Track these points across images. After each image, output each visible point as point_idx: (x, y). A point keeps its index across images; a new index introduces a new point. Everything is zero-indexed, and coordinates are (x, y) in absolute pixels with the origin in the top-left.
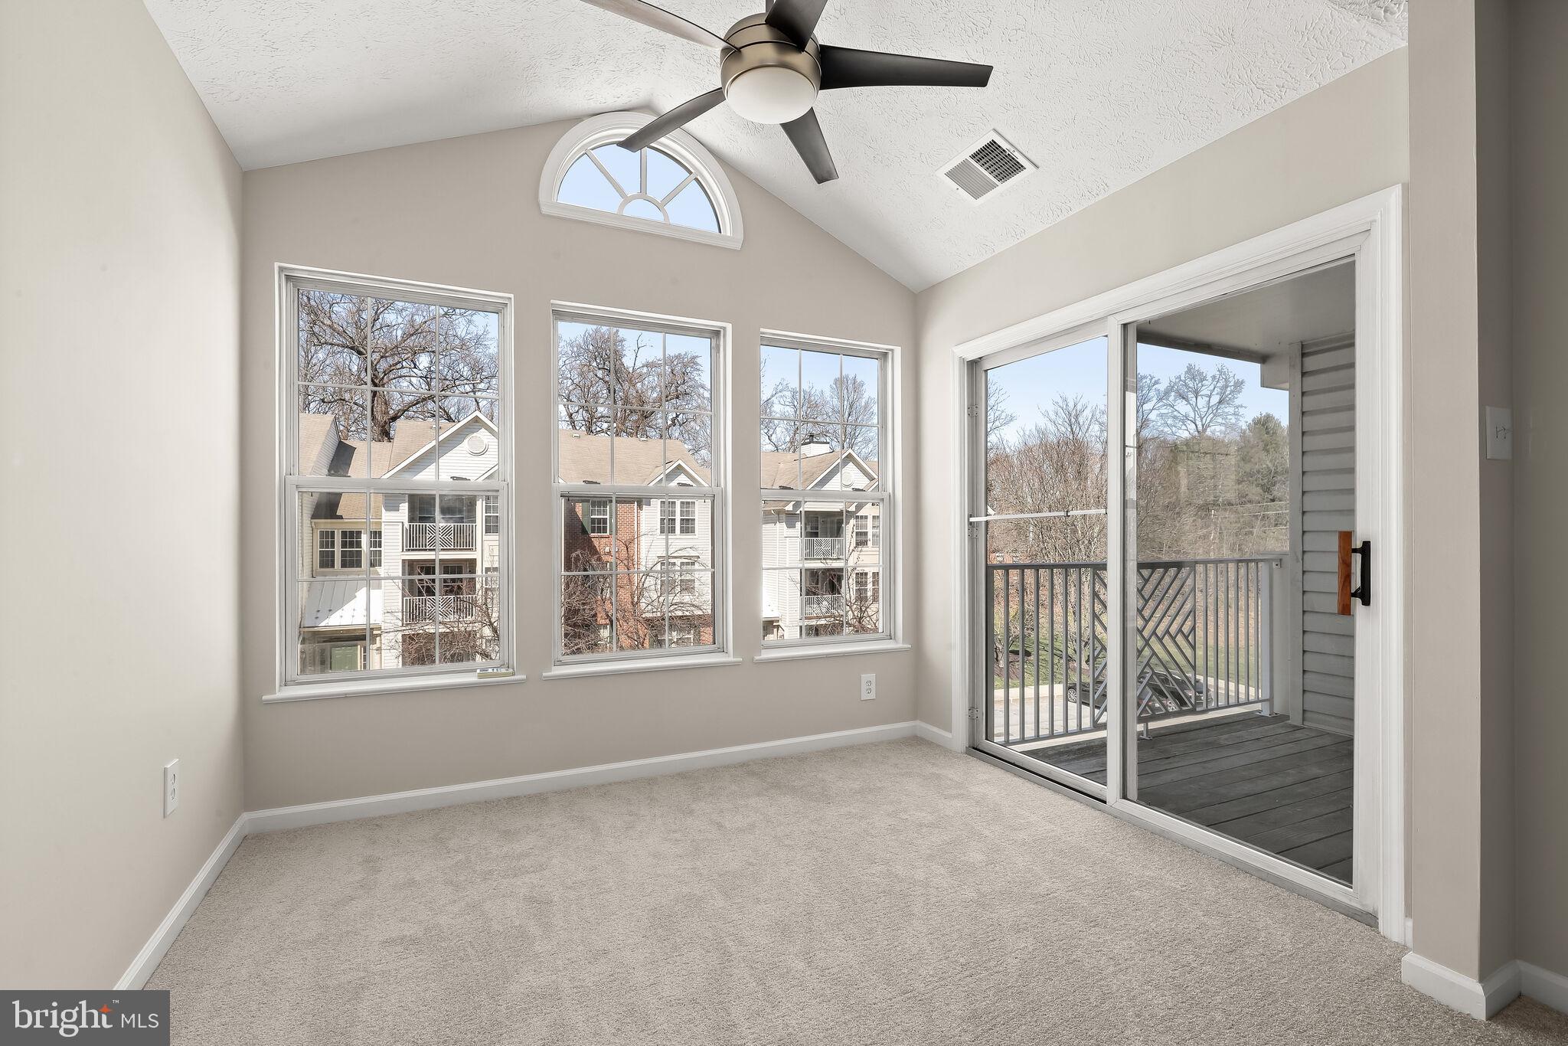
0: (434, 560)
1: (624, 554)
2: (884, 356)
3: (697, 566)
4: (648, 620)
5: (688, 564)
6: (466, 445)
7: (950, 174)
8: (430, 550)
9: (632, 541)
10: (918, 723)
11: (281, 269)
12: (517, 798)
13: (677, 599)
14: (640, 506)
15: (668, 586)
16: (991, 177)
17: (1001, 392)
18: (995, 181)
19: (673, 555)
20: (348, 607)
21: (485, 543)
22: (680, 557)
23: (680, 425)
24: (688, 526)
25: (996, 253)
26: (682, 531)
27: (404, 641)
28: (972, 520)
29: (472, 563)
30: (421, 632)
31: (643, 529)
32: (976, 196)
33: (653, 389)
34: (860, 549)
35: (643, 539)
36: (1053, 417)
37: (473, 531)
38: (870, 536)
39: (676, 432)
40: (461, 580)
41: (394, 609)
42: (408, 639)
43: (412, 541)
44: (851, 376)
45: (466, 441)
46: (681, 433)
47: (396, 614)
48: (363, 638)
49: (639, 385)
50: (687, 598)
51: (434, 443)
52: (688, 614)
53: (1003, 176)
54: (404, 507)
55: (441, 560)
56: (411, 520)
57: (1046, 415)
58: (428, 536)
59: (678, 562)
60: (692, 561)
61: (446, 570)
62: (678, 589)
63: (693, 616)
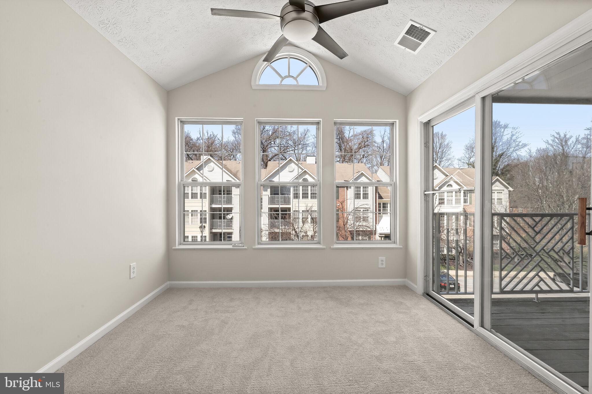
0: (279, 208)
1: (341, 206)
2: (392, 124)
3: (369, 211)
4: (350, 231)
5: (365, 210)
6: (287, 169)
7: (399, 43)
8: (277, 204)
9: (344, 202)
10: (406, 280)
11: (178, 119)
12: (243, 288)
13: (360, 224)
14: (347, 189)
15: (357, 219)
16: (418, 41)
17: (519, 133)
18: (420, 42)
19: (359, 207)
21: (293, 202)
22: (363, 208)
23: (366, 158)
24: (366, 196)
25: (433, 73)
26: (363, 198)
27: (269, 233)
28: (426, 193)
29: (289, 209)
30: (273, 231)
31: (348, 197)
32: (414, 50)
33: (355, 144)
34: (440, 206)
35: (348, 201)
36: (551, 142)
37: (289, 198)
38: (446, 201)
39: (365, 160)
40: (286, 214)
41: (266, 223)
42: (270, 233)
43: (272, 201)
44: (440, 133)
45: (287, 167)
46: (366, 160)
47: (266, 225)
49: (350, 143)
50: (364, 224)
51: (278, 168)
52: (364, 230)
53: (422, 40)
54: (269, 190)
56: (271, 195)
57: (547, 142)
58: (276, 200)
59: (362, 210)
60: (366, 210)
61: (282, 211)
62: (362, 220)
63: (366, 231)
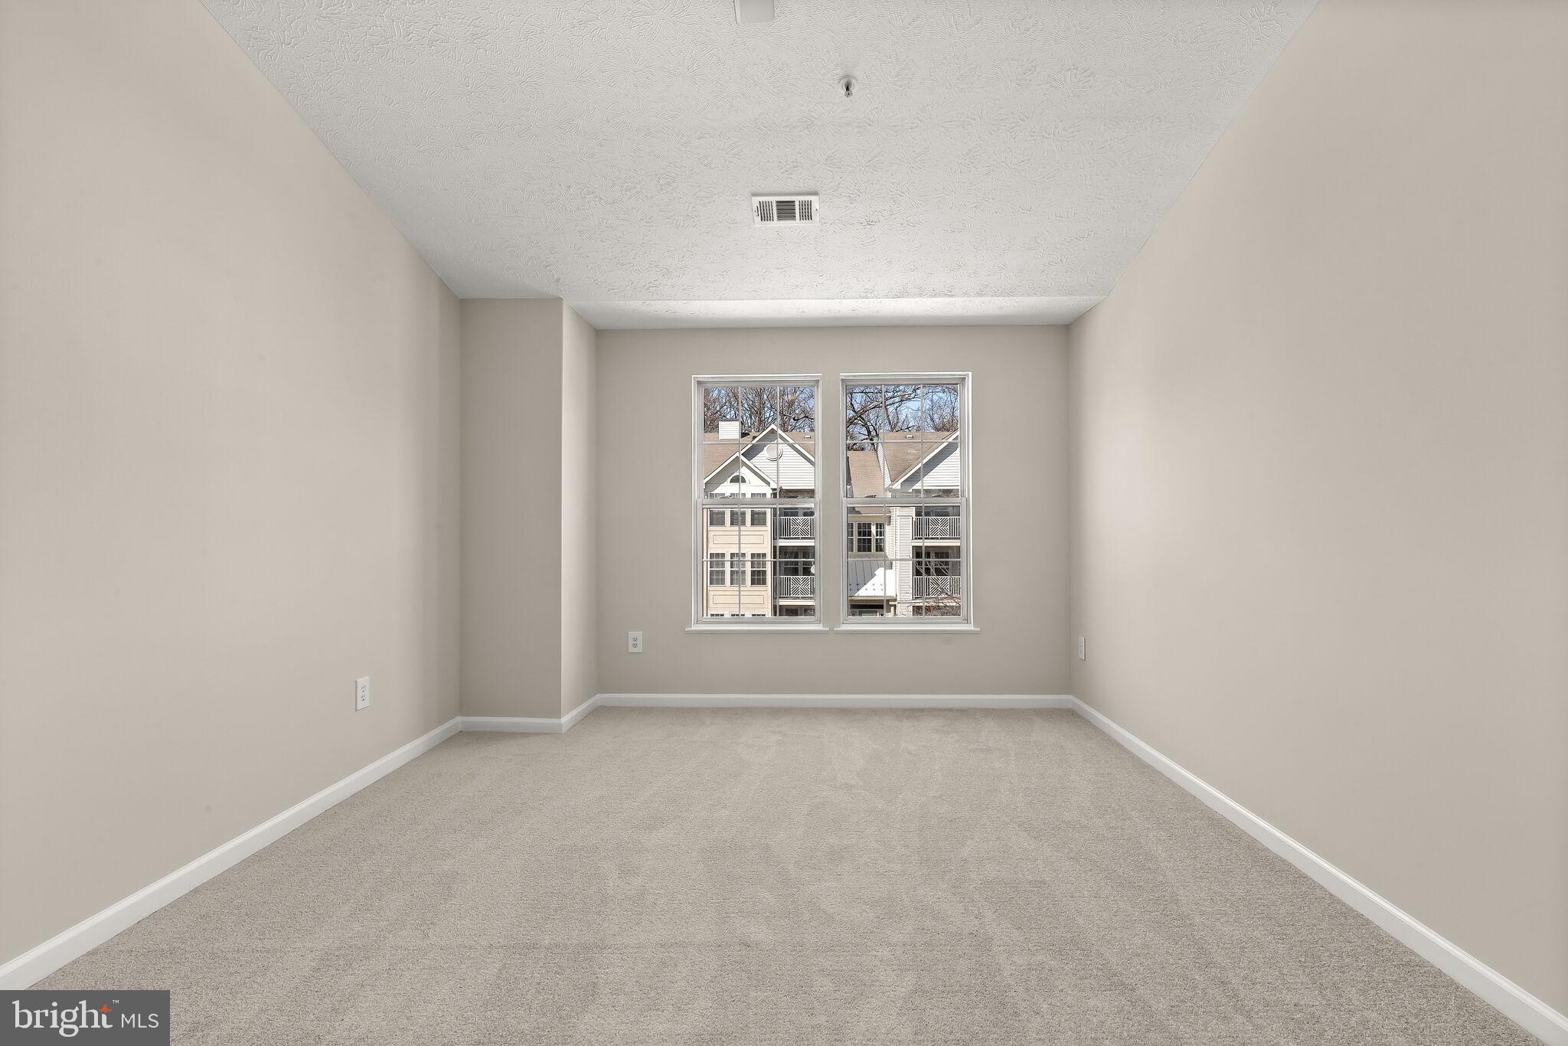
20: (869, 585)
48: (881, 607)
55: (926, 547)
